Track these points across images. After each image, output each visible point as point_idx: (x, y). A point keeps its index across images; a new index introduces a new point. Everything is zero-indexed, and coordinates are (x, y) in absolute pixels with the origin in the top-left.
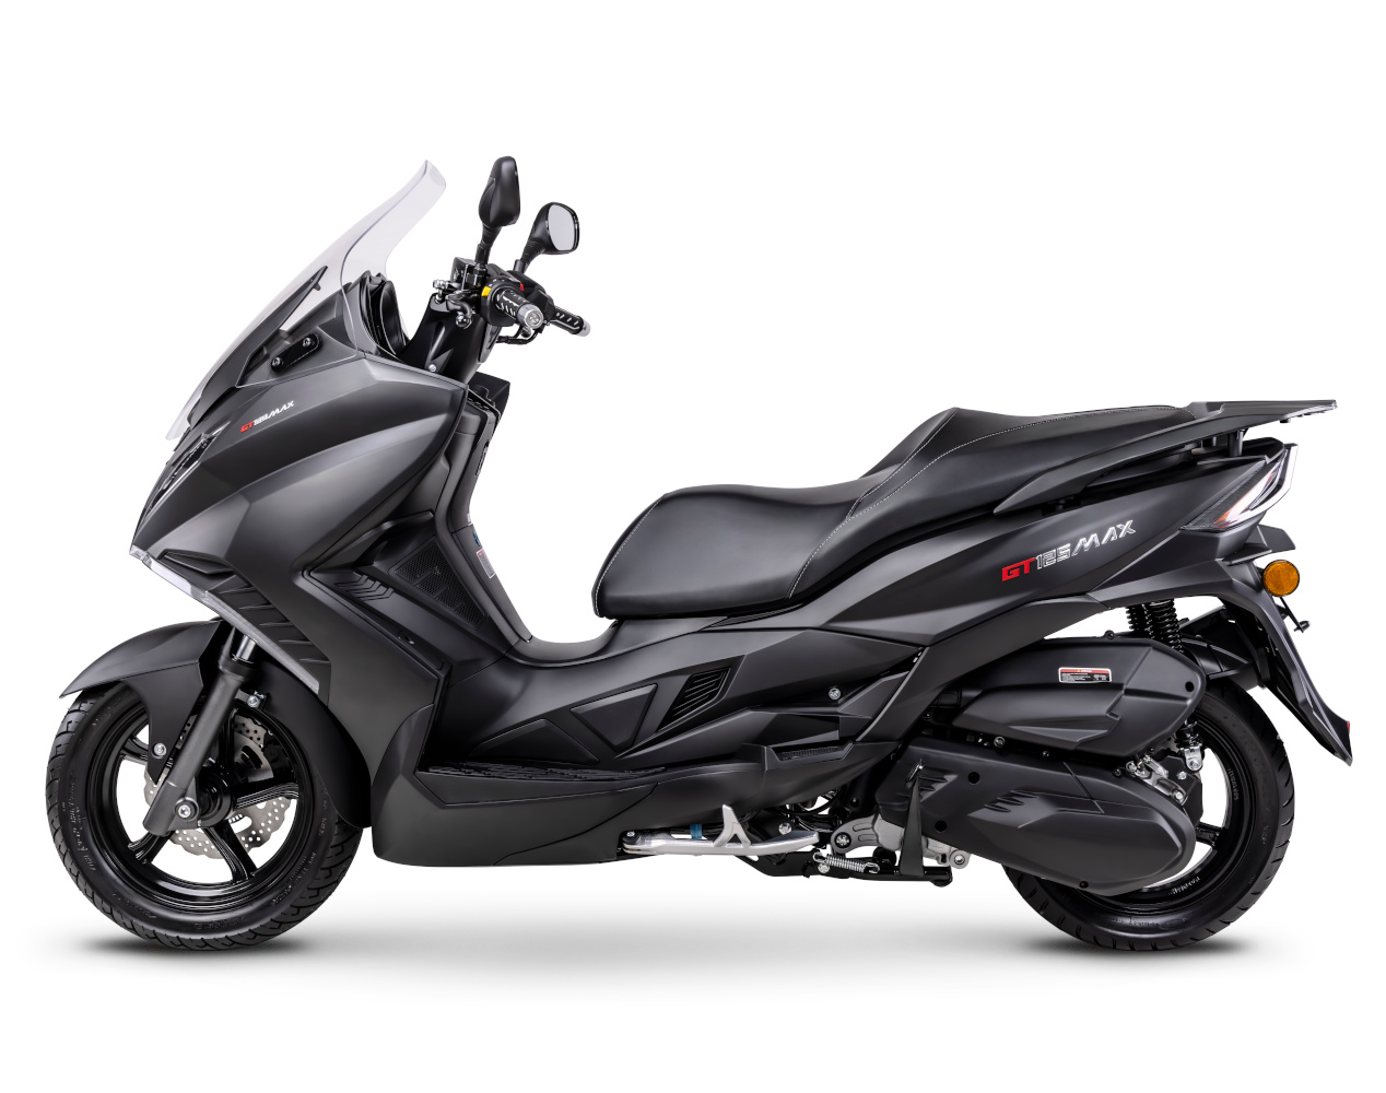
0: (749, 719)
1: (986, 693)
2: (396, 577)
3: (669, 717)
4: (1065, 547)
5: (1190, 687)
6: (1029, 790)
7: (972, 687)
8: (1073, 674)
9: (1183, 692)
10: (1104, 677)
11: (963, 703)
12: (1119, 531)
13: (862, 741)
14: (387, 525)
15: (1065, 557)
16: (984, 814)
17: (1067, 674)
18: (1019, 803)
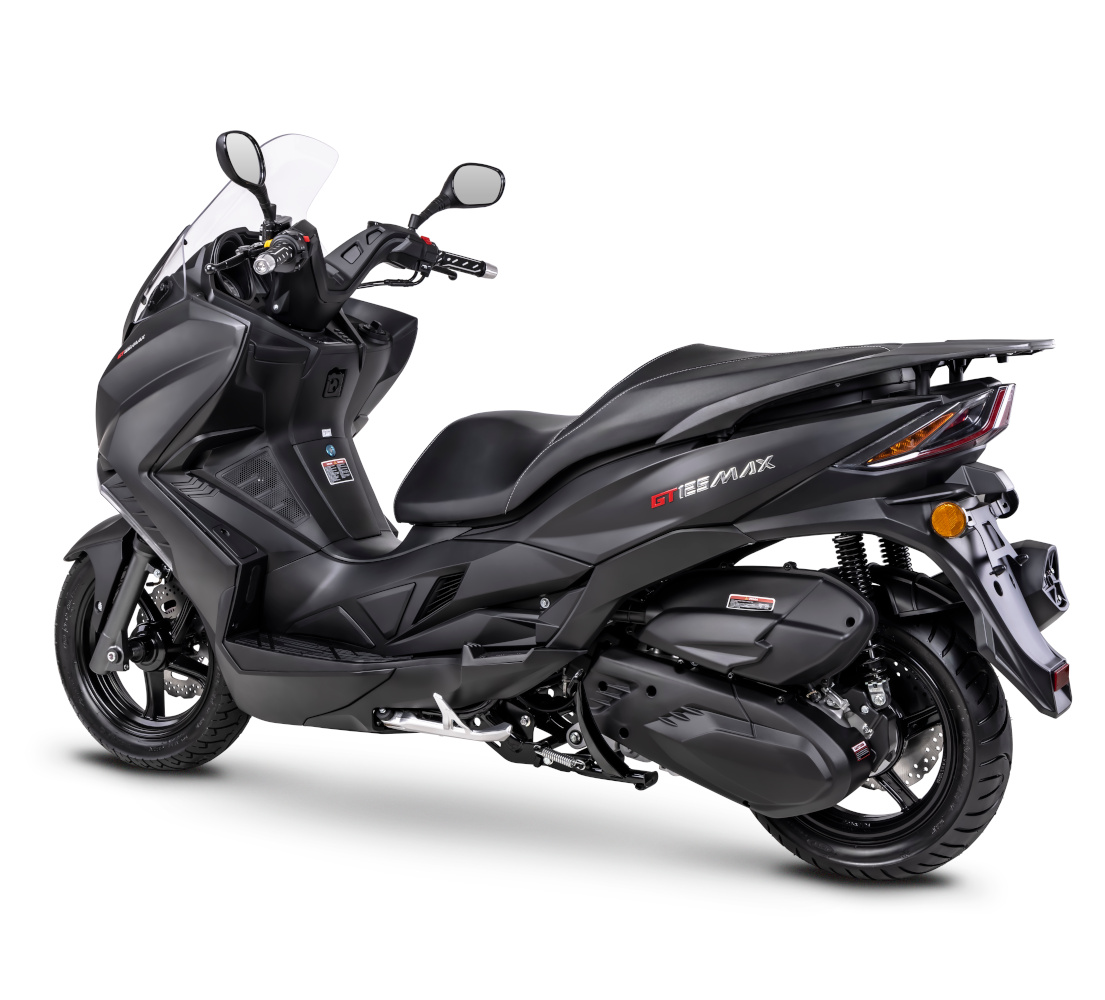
0: (477, 620)
1: (666, 613)
2: (222, 480)
3: (422, 613)
4: (702, 479)
5: (850, 622)
6: (697, 708)
7: (654, 607)
8: (741, 601)
9: (841, 626)
10: (767, 606)
11: (647, 621)
12: (758, 466)
13: (549, 648)
14: (199, 438)
15: (705, 488)
16: (657, 726)
17: (734, 600)
18: (687, 719)
